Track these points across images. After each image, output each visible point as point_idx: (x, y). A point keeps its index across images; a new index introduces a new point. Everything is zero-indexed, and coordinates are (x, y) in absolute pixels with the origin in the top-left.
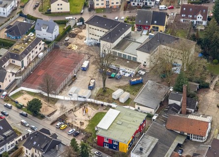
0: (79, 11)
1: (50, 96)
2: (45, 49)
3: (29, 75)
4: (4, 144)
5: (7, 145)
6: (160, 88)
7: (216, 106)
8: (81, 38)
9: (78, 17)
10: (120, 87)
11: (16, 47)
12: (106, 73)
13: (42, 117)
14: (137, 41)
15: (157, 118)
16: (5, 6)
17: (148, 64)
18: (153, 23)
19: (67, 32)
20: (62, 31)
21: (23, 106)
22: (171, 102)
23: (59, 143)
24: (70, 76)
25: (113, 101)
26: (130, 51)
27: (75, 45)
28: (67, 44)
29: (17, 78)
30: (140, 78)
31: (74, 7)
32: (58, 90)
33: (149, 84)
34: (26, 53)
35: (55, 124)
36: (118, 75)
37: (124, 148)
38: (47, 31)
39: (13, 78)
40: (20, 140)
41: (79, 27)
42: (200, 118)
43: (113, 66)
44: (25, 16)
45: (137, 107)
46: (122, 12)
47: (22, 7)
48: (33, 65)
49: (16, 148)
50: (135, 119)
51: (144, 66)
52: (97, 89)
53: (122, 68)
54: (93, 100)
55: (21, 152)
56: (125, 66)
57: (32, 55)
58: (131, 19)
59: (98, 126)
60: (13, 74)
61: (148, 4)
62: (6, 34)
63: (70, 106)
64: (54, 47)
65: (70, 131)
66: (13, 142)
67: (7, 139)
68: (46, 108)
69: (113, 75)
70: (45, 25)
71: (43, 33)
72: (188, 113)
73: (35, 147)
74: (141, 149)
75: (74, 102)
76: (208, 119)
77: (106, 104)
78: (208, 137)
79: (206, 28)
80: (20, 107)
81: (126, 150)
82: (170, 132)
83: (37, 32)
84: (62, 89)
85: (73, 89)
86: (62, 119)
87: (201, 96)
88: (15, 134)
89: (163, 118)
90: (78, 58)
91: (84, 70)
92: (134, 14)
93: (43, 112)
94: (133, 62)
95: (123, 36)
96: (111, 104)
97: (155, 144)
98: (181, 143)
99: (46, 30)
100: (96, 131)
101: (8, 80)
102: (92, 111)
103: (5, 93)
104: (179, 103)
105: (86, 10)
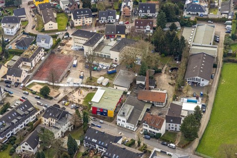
0: (64, 29)
1: (55, 84)
2: (45, 54)
3: (37, 72)
4: (29, 117)
5: (31, 117)
6: (129, 74)
7: (168, 83)
8: (69, 46)
9: (65, 32)
10: (101, 76)
11: (26, 53)
12: (90, 67)
13: (51, 98)
14: (109, 44)
15: (131, 93)
16: (12, 28)
17: (118, 59)
18: (117, 33)
19: (58, 42)
20: (55, 42)
21: (36, 92)
22: (138, 82)
23: (67, 113)
24: (66, 71)
25: (98, 85)
26: (106, 51)
27: (65, 51)
28: (59, 51)
29: (29, 74)
30: (114, 69)
31: (60, 26)
32: (60, 80)
33: (121, 72)
34: (33, 57)
35: (61, 102)
36: (99, 68)
38: (45, 42)
39: (26, 74)
40: (38, 114)
41: (66, 39)
42: (159, 91)
43: (95, 62)
44: (27, 34)
45: (115, 87)
46: (94, 28)
47: (24, 28)
48: (38, 66)
49: (37, 119)
50: (116, 95)
51: (116, 61)
52: (86, 78)
53: (101, 63)
54: (84, 86)
55: (40, 122)
56: (103, 61)
57: (37, 58)
58: (102, 31)
59: (92, 100)
60: (26, 71)
61: (111, 21)
62: (16, 46)
63: (70, 90)
64: (51, 53)
65: (72, 106)
66: (35, 115)
67: (31, 113)
68: (53, 93)
69: (95, 68)
70: (43, 38)
71: (42, 44)
72: (150, 89)
73: (51, 117)
74: (124, 113)
75: (71, 87)
76: (165, 92)
77: (93, 87)
78: (166, 103)
79: (153, 34)
80: (35, 93)
81: (112, 115)
82: (140, 102)
83: (38, 43)
84: (62, 80)
85: (69, 79)
86: (65, 98)
87: (157, 78)
88: (35, 110)
89: (135, 93)
90: (69, 59)
91: (75, 66)
92: (104, 29)
93: (51, 95)
94: (108, 59)
95: (99, 42)
96: (97, 87)
97: (132, 109)
98: (149, 108)
99: (44, 42)
100: (90, 105)
101: (23, 75)
102: (85, 93)
103: (22, 85)
104: (143, 83)
105: (69, 27)
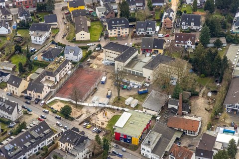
0: (97, 39)
1: (78, 103)
2: (72, 68)
3: (61, 88)
4: (44, 139)
5: (47, 141)
6: (161, 96)
7: (204, 109)
8: (100, 59)
9: (97, 44)
10: (130, 96)
11: (50, 66)
12: (120, 85)
13: (72, 119)
14: (143, 61)
15: (160, 119)
16: (41, 36)
17: (151, 78)
18: (154, 48)
19: (88, 55)
20: (85, 55)
21: (57, 111)
22: (170, 106)
23: (86, 138)
24: (93, 88)
25: (126, 106)
26: (138, 68)
27: (95, 65)
28: (89, 64)
29: (52, 90)
30: (146, 89)
31: (93, 36)
32: (84, 99)
33: (153, 93)
34: (58, 71)
35: (82, 125)
36: (129, 86)
37: (135, 141)
38: (74, 54)
39: (49, 90)
40: (56, 137)
41: (98, 51)
42: (193, 118)
43: (125, 80)
44: (56, 44)
45: (144, 110)
46: (130, 40)
47: (54, 37)
48: (64, 80)
49: (53, 143)
50: (143, 119)
51: (148, 79)
52: (114, 97)
53: (132, 81)
54: (110, 106)
55: (57, 146)
56: (134, 80)
57: (63, 72)
58: (138, 44)
59: (115, 125)
60: (49, 87)
61: (150, 33)
62: (42, 57)
63: (93, 111)
64: (79, 66)
65: (94, 129)
66: (51, 138)
67: (47, 136)
68: (75, 113)
69: (125, 87)
70: (72, 50)
71: (70, 56)
72: (183, 114)
73: (68, 141)
74: (149, 142)
75: (96, 108)
76: (199, 119)
77: (120, 108)
78: (199, 132)
79: (194, 50)
80: (55, 112)
81: (137, 143)
82: (170, 129)
83: (66, 55)
84: (87, 98)
85: (95, 98)
86: (88, 120)
87: (193, 102)
88: (52, 132)
89: (165, 118)
90: (98, 75)
91: (103, 83)
92: (140, 41)
93: (72, 115)
94: (140, 77)
95: (132, 57)
96: (125, 109)
97: (159, 138)
98: (179, 137)
99: (72, 54)
100: (114, 129)
101: (45, 91)
102: (110, 115)
103: (43, 102)
104: (176, 107)
105: (103, 38)
